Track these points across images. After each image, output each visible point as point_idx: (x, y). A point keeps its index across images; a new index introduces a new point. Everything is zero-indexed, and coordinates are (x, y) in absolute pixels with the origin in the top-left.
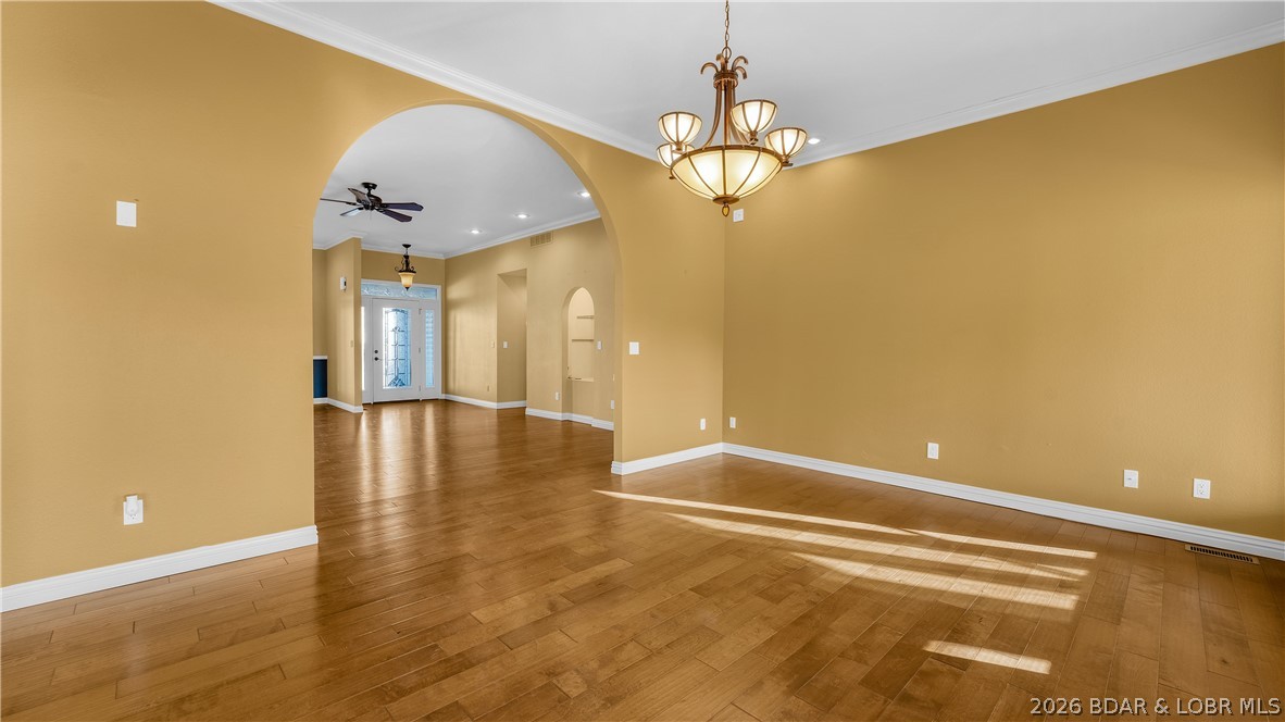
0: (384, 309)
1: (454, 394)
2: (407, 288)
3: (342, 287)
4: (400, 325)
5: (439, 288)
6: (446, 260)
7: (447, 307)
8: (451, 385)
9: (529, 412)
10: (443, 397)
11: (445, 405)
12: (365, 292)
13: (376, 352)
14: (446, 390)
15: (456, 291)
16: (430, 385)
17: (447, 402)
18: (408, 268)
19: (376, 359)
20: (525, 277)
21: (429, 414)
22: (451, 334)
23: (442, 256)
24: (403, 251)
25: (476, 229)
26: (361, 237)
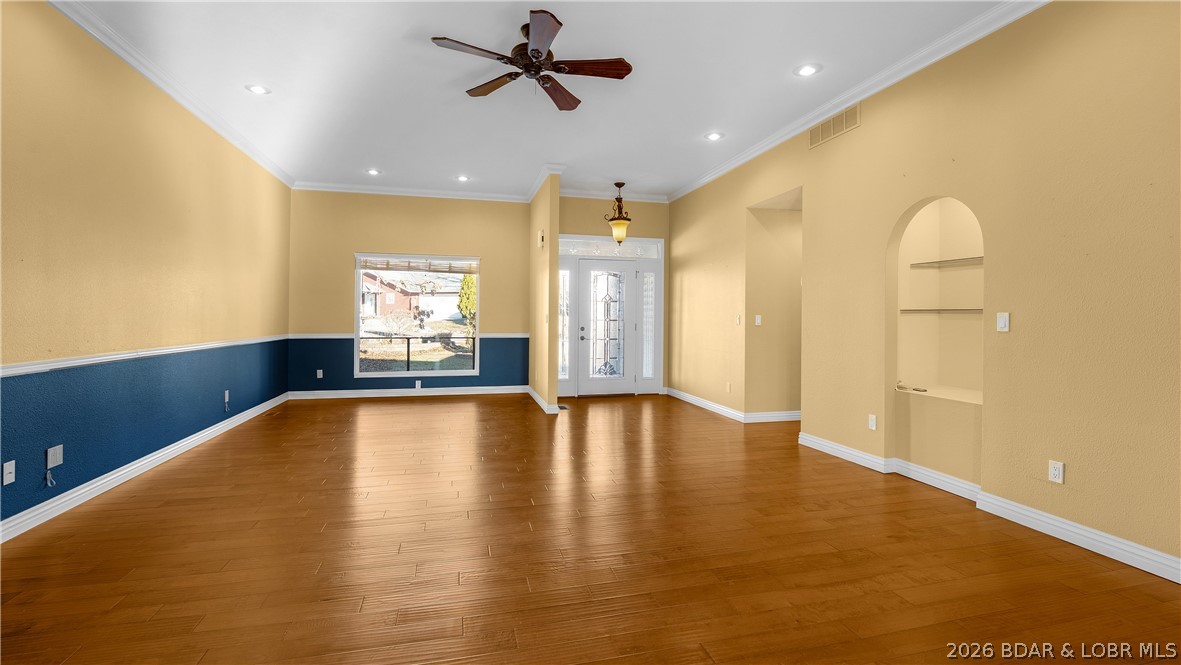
0: (593, 273)
1: (679, 388)
2: (620, 242)
3: (539, 242)
4: (612, 293)
5: (660, 244)
6: (671, 204)
7: (671, 268)
9: (805, 439)
10: (663, 391)
11: (668, 405)
13: (583, 329)
14: (668, 383)
15: (682, 246)
16: (647, 375)
17: (669, 398)
18: (621, 216)
19: (582, 338)
20: (801, 210)
21: (647, 415)
22: (676, 305)
23: (666, 198)
24: (614, 192)
25: (719, 134)
26: (560, 173)
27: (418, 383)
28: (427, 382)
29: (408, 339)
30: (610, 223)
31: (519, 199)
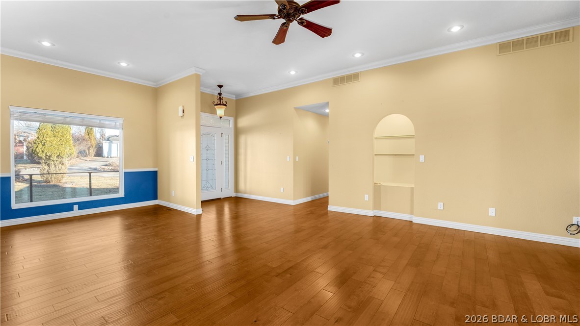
1: (245, 193)
2: (221, 118)
3: (181, 113)
5: (234, 120)
7: (237, 132)
8: (242, 186)
9: (332, 208)
10: (234, 195)
11: (236, 201)
12: (203, 122)
14: (237, 189)
15: (244, 122)
18: (220, 102)
21: (227, 208)
23: (235, 96)
24: (218, 90)
25: (294, 71)
26: (201, 74)
27: (76, 207)
28: (83, 205)
29: (90, 173)
30: (216, 107)
31: (150, 84)
